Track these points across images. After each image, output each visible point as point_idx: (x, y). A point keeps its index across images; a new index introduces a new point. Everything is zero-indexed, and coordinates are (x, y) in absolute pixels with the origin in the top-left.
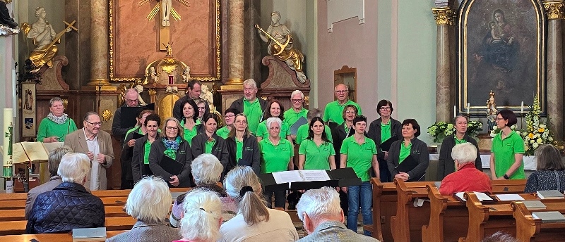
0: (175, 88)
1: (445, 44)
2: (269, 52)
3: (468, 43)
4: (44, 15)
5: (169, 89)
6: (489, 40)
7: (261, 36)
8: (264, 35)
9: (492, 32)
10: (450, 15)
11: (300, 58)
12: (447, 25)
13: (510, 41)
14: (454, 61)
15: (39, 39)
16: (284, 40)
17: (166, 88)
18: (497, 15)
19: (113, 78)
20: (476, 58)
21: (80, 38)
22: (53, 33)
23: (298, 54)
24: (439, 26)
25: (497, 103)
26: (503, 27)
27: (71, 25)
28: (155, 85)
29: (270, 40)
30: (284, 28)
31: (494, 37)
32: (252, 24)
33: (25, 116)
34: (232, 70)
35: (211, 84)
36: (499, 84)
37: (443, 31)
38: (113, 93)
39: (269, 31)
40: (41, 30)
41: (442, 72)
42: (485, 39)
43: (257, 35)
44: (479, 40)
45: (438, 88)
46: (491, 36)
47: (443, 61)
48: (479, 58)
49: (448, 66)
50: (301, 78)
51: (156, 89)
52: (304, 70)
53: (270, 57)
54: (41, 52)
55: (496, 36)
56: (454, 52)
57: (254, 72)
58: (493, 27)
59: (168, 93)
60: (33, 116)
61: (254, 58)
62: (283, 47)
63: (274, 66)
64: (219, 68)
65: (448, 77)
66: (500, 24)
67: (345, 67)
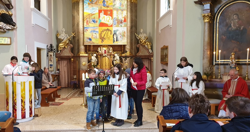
0: (106, 55)
1: (208, 31)
2: (140, 43)
3: (218, 31)
4: (64, 31)
5: (104, 55)
6: (230, 29)
7: (137, 37)
8: (138, 37)
9: (232, 24)
10: (210, 17)
11: (150, 45)
12: (209, 22)
13: (242, 28)
14: (212, 39)
15: (62, 39)
16: (144, 38)
17: (103, 55)
18: (234, 16)
19: (88, 52)
20: (223, 38)
21: (76, 39)
22: (68, 36)
23: (149, 43)
24: (205, 23)
25: (235, 58)
26: (238, 22)
27: (73, 34)
28: (100, 54)
29: (140, 39)
30: (145, 34)
31: (233, 27)
32: (134, 33)
33: (50, 64)
34: (126, 49)
35: (119, 54)
36: (235, 49)
37: (207, 25)
38: (86, 56)
39: (140, 36)
40: (63, 36)
41: (206, 44)
42: (228, 28)
43: (136, 37)
44: (225, 29)
45: (204, 51)
46: (231, 27)
47: (207, 39)
48: (224, 37)
49: (209, 41)
50: (150, 51)
51: (100, 55)
52: (152, 49)
53: (140, 44)
54: (63, 43)
55: (234, 26)
56: (212, 35)
57: (134, 50)
58: (232, 22)
59: (104, 57)
60: (52, 64)
61: (134, 45)
62: (144, 41)
63: (141, 48)
64: (123, 48)
65: (209, 47)
66: (236, 21)
67: (164, 46)
